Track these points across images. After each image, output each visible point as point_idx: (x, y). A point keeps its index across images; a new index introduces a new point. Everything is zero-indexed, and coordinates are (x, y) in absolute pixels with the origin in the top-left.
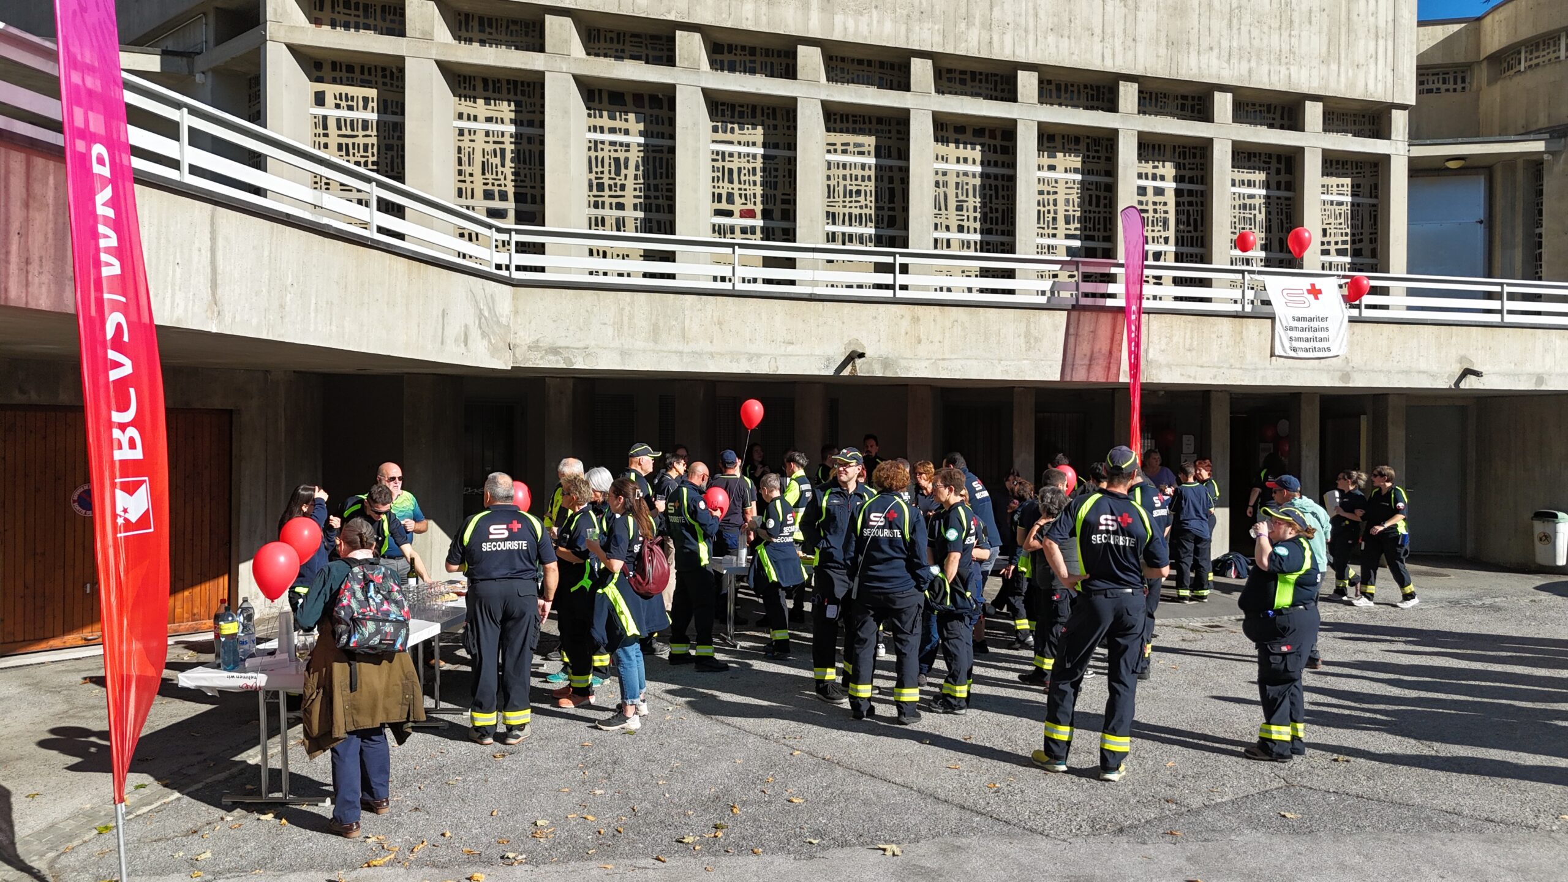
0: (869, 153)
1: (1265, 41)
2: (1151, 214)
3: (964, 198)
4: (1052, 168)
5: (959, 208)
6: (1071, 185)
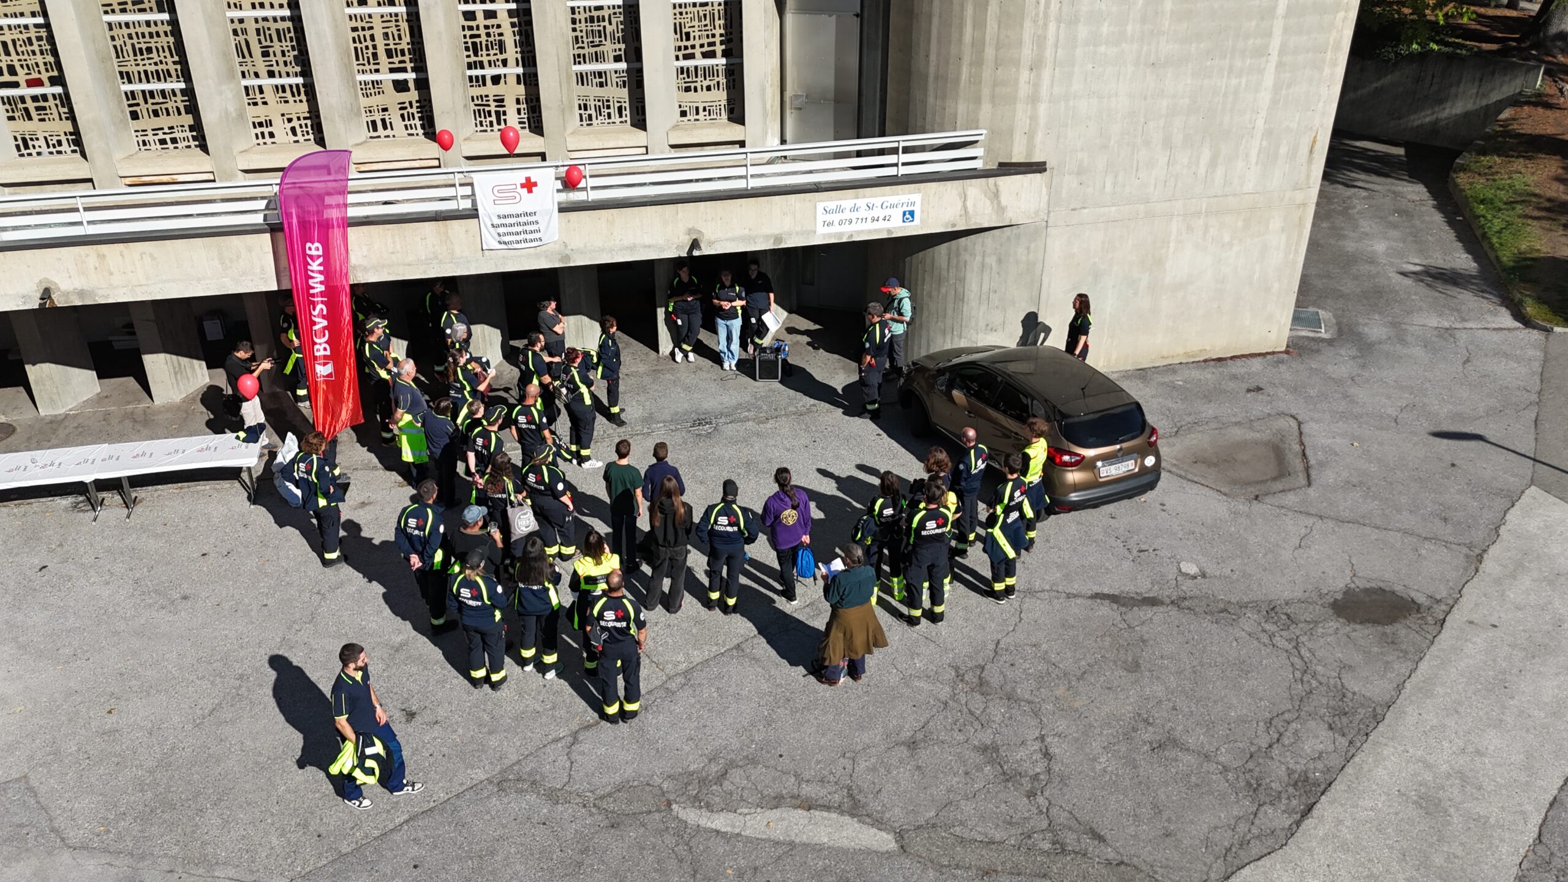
0: (151, 9)
2: (484, 38)
3: (268, 43)
4: (362, 3)
5: (265, 54)
6: (389, 18)
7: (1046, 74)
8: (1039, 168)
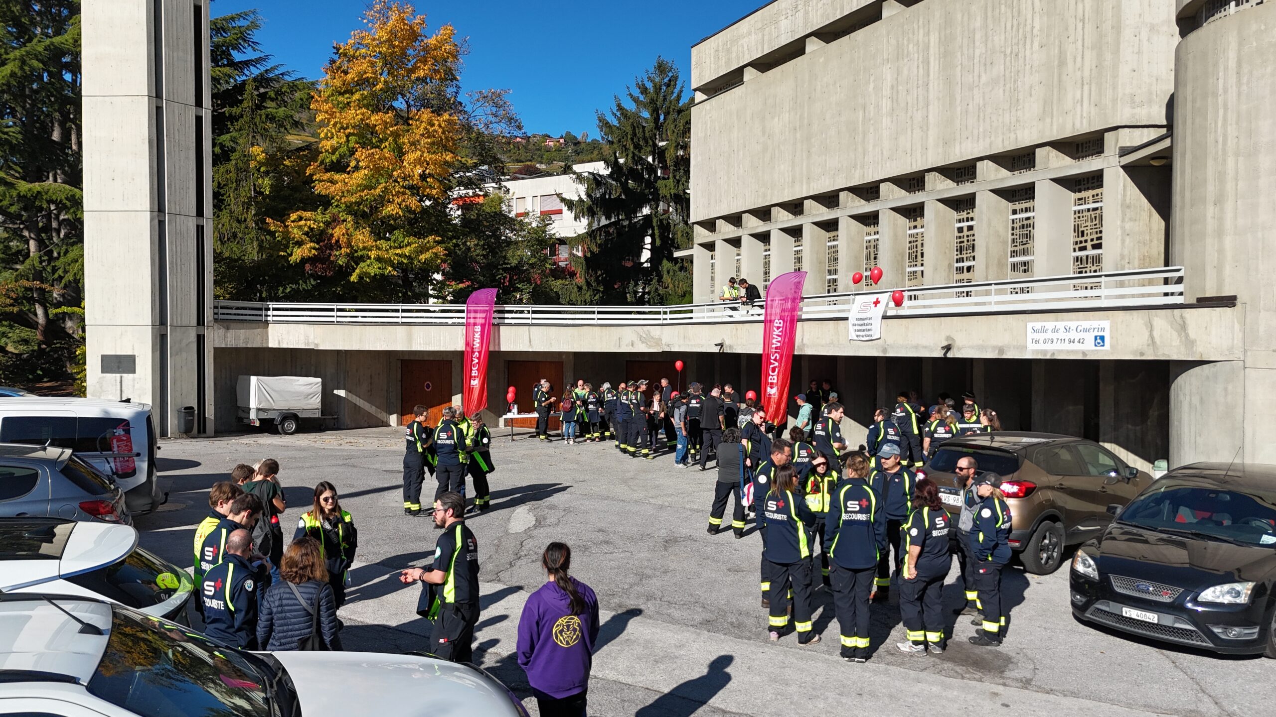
7: (1229, 206)
8: (1229, 301)
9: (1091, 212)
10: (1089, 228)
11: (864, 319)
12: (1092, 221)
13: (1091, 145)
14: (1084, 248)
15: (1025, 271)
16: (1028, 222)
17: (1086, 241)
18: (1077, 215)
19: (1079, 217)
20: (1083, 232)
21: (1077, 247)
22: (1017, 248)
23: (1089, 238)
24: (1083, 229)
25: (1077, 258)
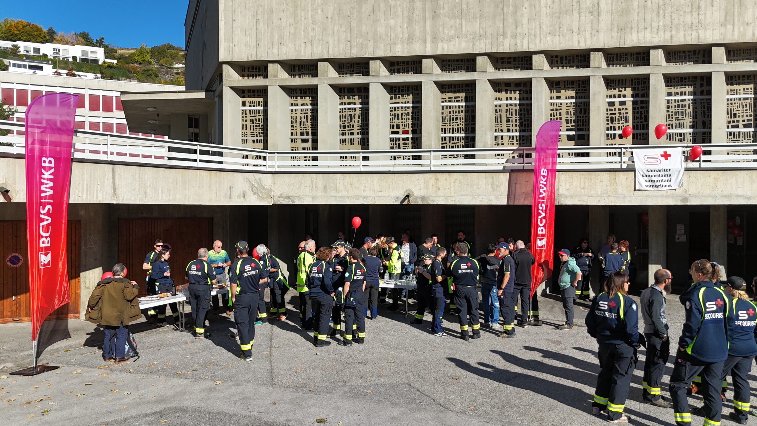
0: (462, 100)
1: (682, 19)
2: (617, 115)
3: (510, 116)
4: (558, 97)
5: (508, 121)
6: (570, 105)
9: (742, 101)
10: (740, 112)
11: (659, 171)
12: (743, 107)
13: (742, 52)
14: (737, 126)
15: (681, 140)
16: (684, 103)
17: (738, 121)
18: (730, 102)
19: (731, 104)
20: (735, 115)
21: (730, 125)
22: (673, 122)
23: (741, 119)
24: (735, 112)
25: (730, 133)
